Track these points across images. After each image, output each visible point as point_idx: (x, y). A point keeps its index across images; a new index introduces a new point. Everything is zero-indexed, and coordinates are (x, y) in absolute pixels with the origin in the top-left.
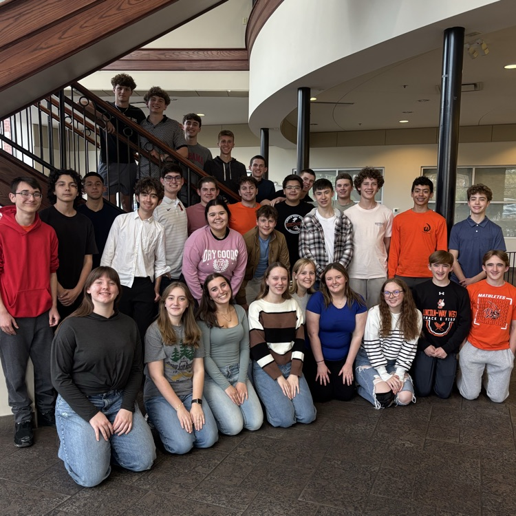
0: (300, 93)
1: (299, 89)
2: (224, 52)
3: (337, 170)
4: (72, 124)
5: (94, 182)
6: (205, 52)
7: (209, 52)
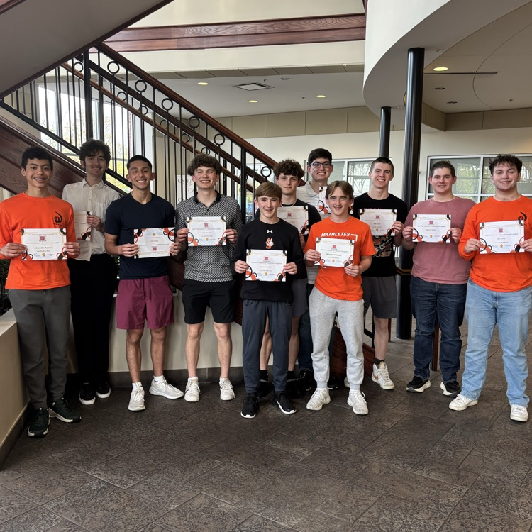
0: (411, 56)
1: (410, 50)
2: (341, 19)
3: (482, 157)
4: (126, 101)
5: (139, 168)
6: (319, 21)
7: (323, 21)
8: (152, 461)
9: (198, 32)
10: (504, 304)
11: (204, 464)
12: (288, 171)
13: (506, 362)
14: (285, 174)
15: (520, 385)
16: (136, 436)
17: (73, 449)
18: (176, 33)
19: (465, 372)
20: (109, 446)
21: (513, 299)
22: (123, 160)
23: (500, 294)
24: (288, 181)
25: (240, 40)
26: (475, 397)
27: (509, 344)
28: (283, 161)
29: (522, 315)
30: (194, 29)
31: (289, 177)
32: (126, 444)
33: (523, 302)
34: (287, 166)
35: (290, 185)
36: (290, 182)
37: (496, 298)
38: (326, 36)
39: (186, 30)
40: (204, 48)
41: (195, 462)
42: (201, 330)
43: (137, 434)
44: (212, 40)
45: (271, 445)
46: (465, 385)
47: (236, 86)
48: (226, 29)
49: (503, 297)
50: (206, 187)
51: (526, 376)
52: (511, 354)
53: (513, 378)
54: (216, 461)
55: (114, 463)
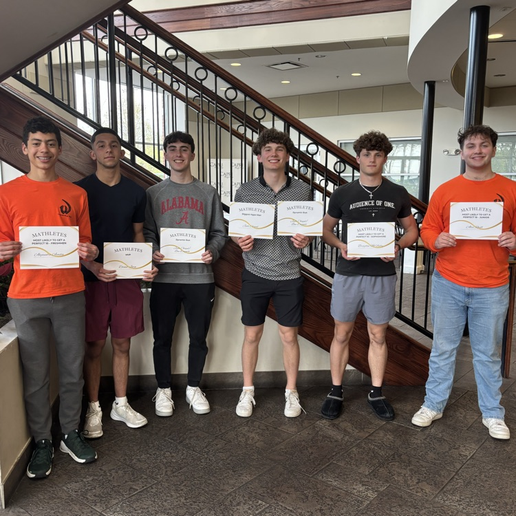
0: (474, 17)
8: (183, 500)
9: (232, 11)
10: (477, 303)
11: (246, 507)
12: (372, 146)
13: (478, 368)
14: (368, 150)
15: (494, 394)
16: (165, 460)
17: (91, 479)
18: (209, 13)
19: (430, 379)
20: (133, 474)
21: (488, 296)
22: (154, 144)
23: (474, 291)
24: (371, 158)
25: (274, 17)
26: (440, 410)
27: (482, 347)
28: (366, 135)
29: (498, 315)
30: (227, 7)
31: (373, 153)
32: (152, 473)
33: (500, 300)
34: (370, 140)
35: (374, 162)
36: (375, 158)
37: (469, 295)
38: (365, 8)
39: (219, 8)
40: (237, 27)
41: (235, 503)
42: (260, 335)
43: (165, 458)
44: (245, 18)
45: (325, 479)
46: (430, 395)
47: (269, 66)
48: (260, 5)
49: (477, 295)
50: (274, 167)
51: (501, 383)
52: (484, 358)
53: (487, 386)
54: (260, 502)
55: (137, 500)
